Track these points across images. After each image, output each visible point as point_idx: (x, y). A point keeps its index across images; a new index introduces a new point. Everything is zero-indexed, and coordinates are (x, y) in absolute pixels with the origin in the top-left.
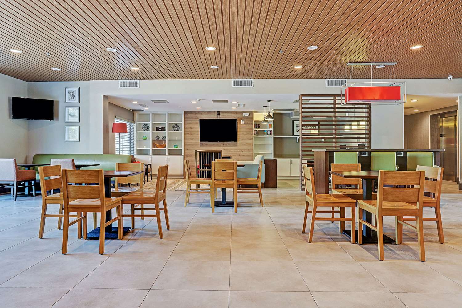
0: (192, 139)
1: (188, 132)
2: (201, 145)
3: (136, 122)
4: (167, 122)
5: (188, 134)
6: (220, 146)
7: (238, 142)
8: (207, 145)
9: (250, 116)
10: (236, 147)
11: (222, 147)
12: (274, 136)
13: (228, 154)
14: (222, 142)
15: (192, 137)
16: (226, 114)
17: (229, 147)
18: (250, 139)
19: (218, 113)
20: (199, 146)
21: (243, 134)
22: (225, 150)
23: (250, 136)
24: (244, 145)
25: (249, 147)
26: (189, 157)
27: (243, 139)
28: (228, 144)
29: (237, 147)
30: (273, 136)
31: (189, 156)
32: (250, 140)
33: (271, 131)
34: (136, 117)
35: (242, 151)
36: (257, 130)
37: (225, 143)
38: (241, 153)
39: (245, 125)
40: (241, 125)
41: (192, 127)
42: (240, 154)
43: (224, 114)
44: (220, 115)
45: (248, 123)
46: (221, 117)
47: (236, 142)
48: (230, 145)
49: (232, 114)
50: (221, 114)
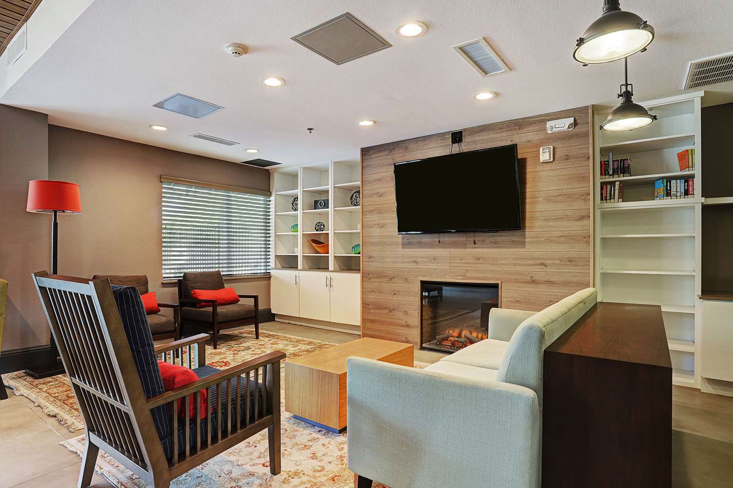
0: (382, 227)
1: (371, 209)
2: (405, 245)
3: (275, 193)
4: (330, 187)
5: (372, 212)
6: (463, 246)
7: (528, 232)
8: (422, 245)
9: (579, 129)
10: (519, 251)
11: (469, 250)
12: (703, 200)
13: (489, 275)
14: (468, 233)
15: (381, 222)
16: (485, 136)
17: (495, 250)
18: (579, 219)
19: (457, 137)
20: (401, 246)
21: (549, 200)
22: (478, 259)
23: (579, 204)
24: (550, 241)
25: (575, 250)
26: (372, 280)
27: (546, 220)
28: (492, 239)
29: (522, 250)
30: (697, 200)
31: (373, 278)
32: (578, 223)
33: (688, 179)
34: (277, 181)
35: (542, 264)
36: (614, 182)
37: (481, 236)
38: (540, 273)
39: (555, 165)
40: (540, 168)
41: (381, 191)
42: (537, 277)
43: (477, 138)
44: (460, 141)
45: (567, 158)
46: (466, 146)
47: (518, 233)
48: (495, 244)
49: (504, 134)
50: (466, 139)
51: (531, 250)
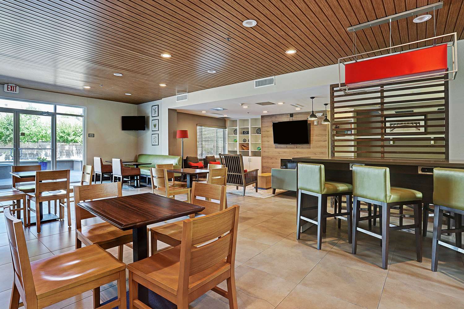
0: (268, 142)
1: (265, 135)
2: (276, 148)
3: (227, 128)
4: (249, 127)
5: (265, 137)
6: (293, 148)
7: (311, 145)
8: (281, 148)
10: (309, 150)
11: (295, 149)
14: (295, 145)
15: (268, 140)
16: (300, 116)
17: (302, 150)
18: (324, 142)
19: (292, 115)
21: (316, 136)
22: (298, 152)
23: (324, 137)
24: (317, 147)
25: (323, 150)
27: (316, 141)
28: (302, 146)
31: (265, 158)
34: (228, 123)
35: (315, 154)
37: (298, 145)
39: (318, 126)
40: (314, 127)
41: (268, 130)
43: (297, 116)
44: (292, 117)
45: (321, 124)
46: (295, 119)
47: (308, 145)
48: (302, 148)
49: (305, 116)
50: (294, 116)
51: (311, 150)
